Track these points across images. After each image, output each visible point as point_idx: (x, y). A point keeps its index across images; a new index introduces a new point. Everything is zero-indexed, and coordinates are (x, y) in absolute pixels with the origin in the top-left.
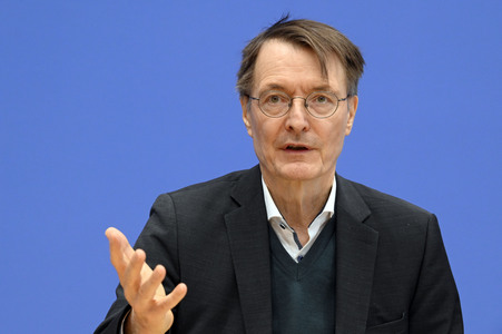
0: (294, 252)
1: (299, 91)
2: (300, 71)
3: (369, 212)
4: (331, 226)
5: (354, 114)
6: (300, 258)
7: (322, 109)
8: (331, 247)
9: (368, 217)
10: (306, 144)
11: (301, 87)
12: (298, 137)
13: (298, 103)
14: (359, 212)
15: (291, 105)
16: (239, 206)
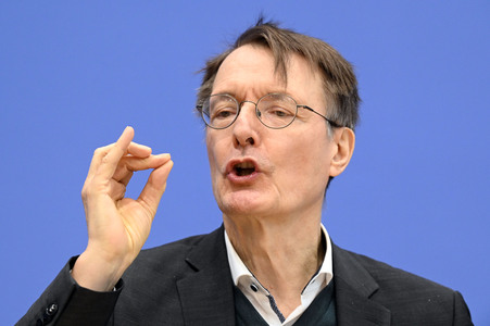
3: (377, 286)
11: (254, 90)
16: (196, 270)
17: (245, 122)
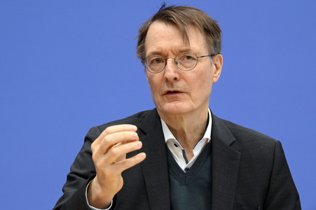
0: (183, 165)
1: (170, 53)
2: (171, 40)
3: (235, 139)
4: (209, 148)
5: (221, 67)
6: (187, 169)
7: (188, 65)
8: (208, 163)
9: (234, 142)
10: (179, 89)
11: (172, 51)
12: (172, 85)
13: (170, 62)
14: (227, 139)
15: (166, 64)
16: (145, 134)
17: (171, 70)
